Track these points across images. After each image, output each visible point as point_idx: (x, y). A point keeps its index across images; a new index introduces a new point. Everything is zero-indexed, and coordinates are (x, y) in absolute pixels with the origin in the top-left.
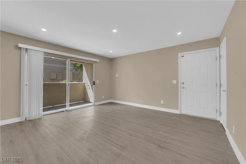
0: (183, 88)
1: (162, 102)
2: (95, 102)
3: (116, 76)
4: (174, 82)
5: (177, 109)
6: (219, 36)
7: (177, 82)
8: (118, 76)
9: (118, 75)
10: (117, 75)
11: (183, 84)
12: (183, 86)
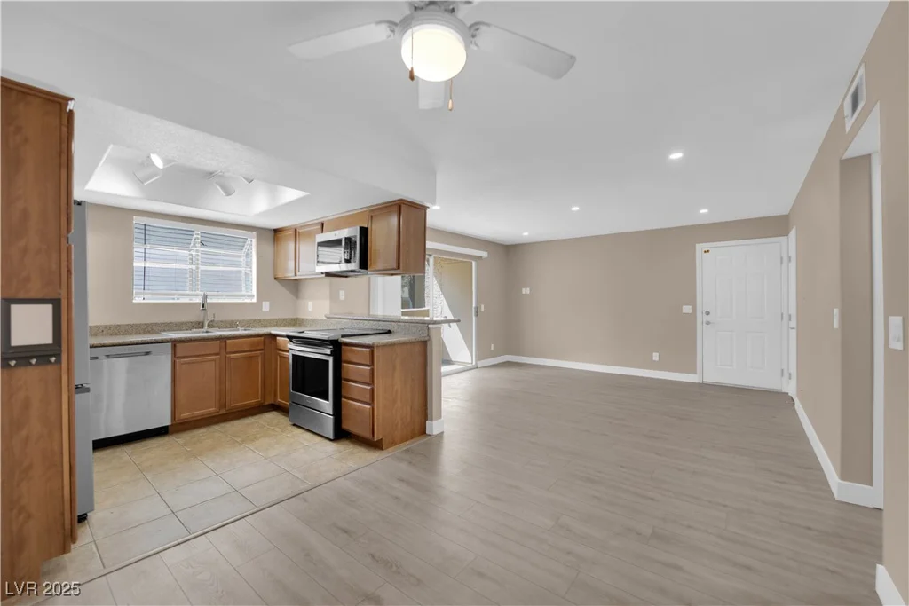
0: (708, 323)
1: (656, 357)
2: (480, 360)
3: (524, 292)
4: (687, 309)
5: (694, 372)
6: (787, 213)
7: (694, 309)
8: (528, 292)
9: (528, 289)
10: (526, 291)
11: (708, 313)
12: (706, 318)
